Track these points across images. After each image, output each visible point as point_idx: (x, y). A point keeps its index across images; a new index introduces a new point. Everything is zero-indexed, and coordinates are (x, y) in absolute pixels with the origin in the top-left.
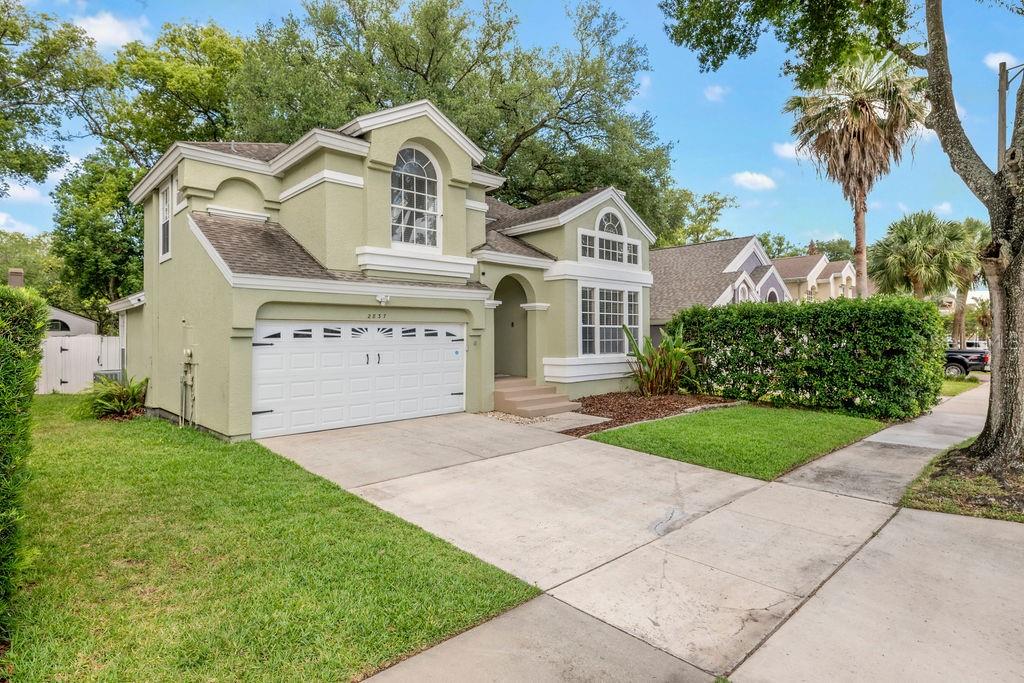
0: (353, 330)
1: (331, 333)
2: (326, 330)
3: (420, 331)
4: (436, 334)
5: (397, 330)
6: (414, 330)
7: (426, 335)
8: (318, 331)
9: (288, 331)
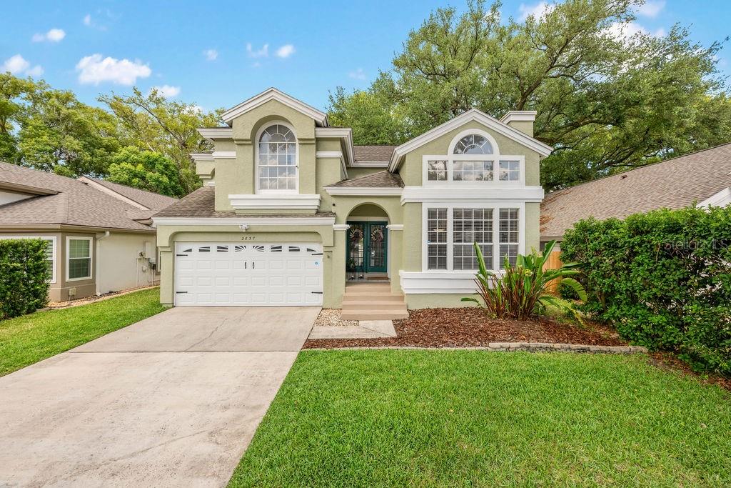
0: (236, 247)
1: (221, 249)
2: (218, 247)
3: (285, 247)
4: (298, 250)
5: (268, 247)
6: (280, 247)
7: (290, 250)
8: (213, 247)
9: (196, 247)
